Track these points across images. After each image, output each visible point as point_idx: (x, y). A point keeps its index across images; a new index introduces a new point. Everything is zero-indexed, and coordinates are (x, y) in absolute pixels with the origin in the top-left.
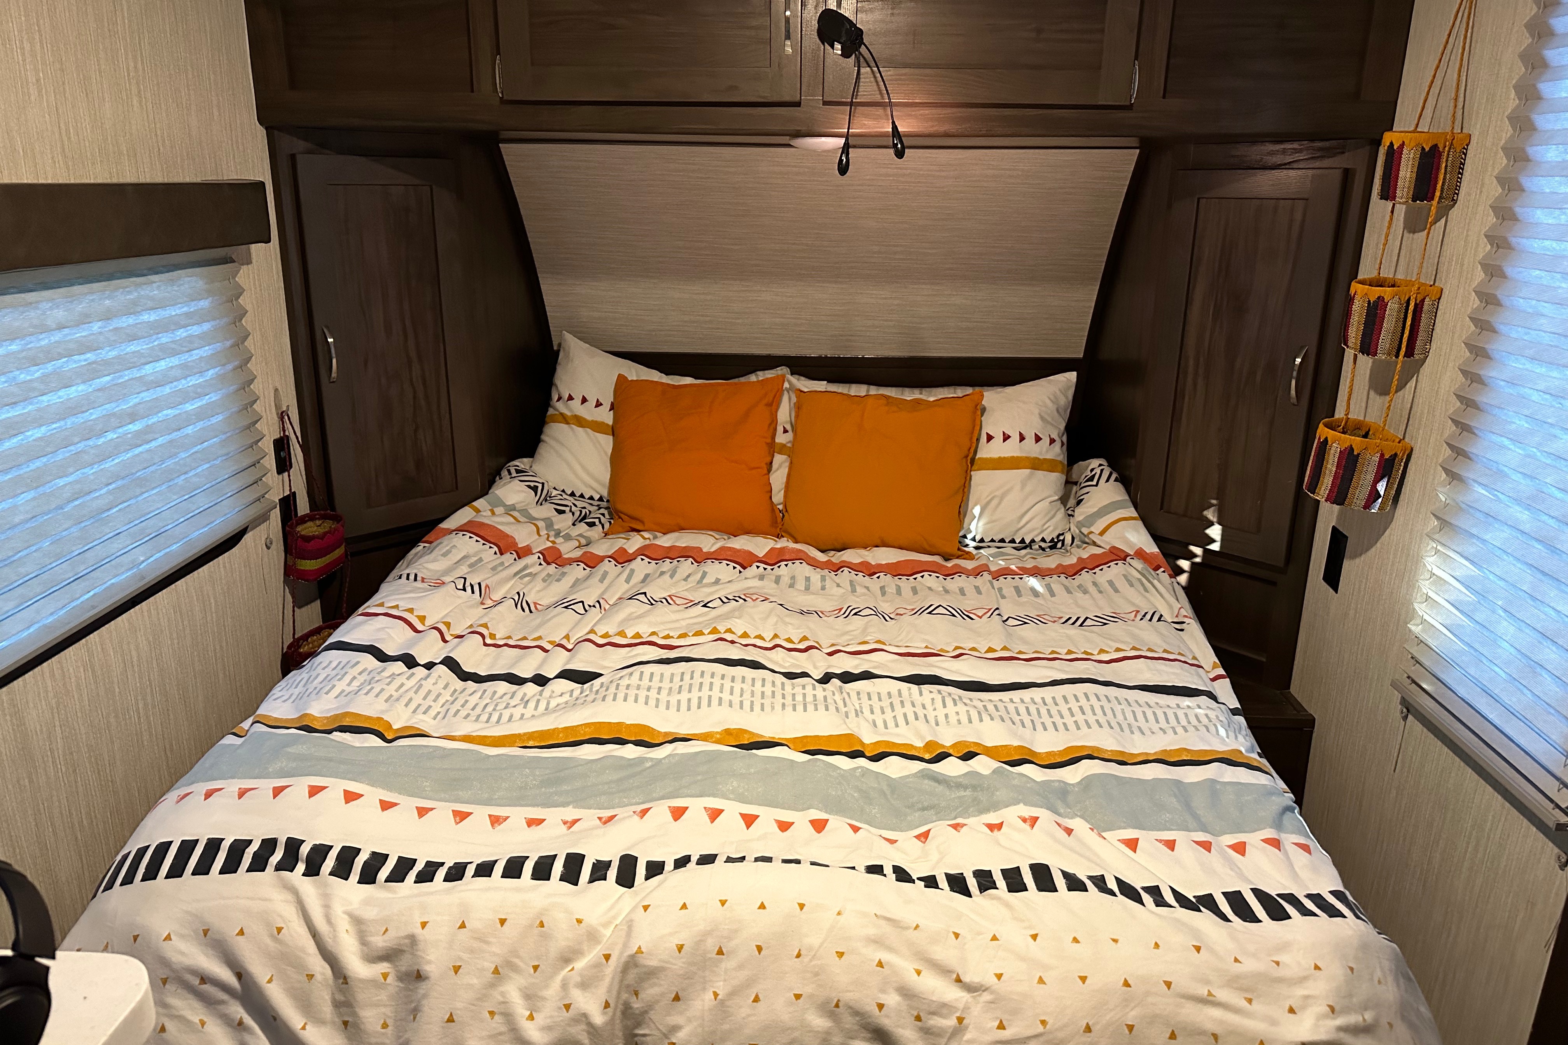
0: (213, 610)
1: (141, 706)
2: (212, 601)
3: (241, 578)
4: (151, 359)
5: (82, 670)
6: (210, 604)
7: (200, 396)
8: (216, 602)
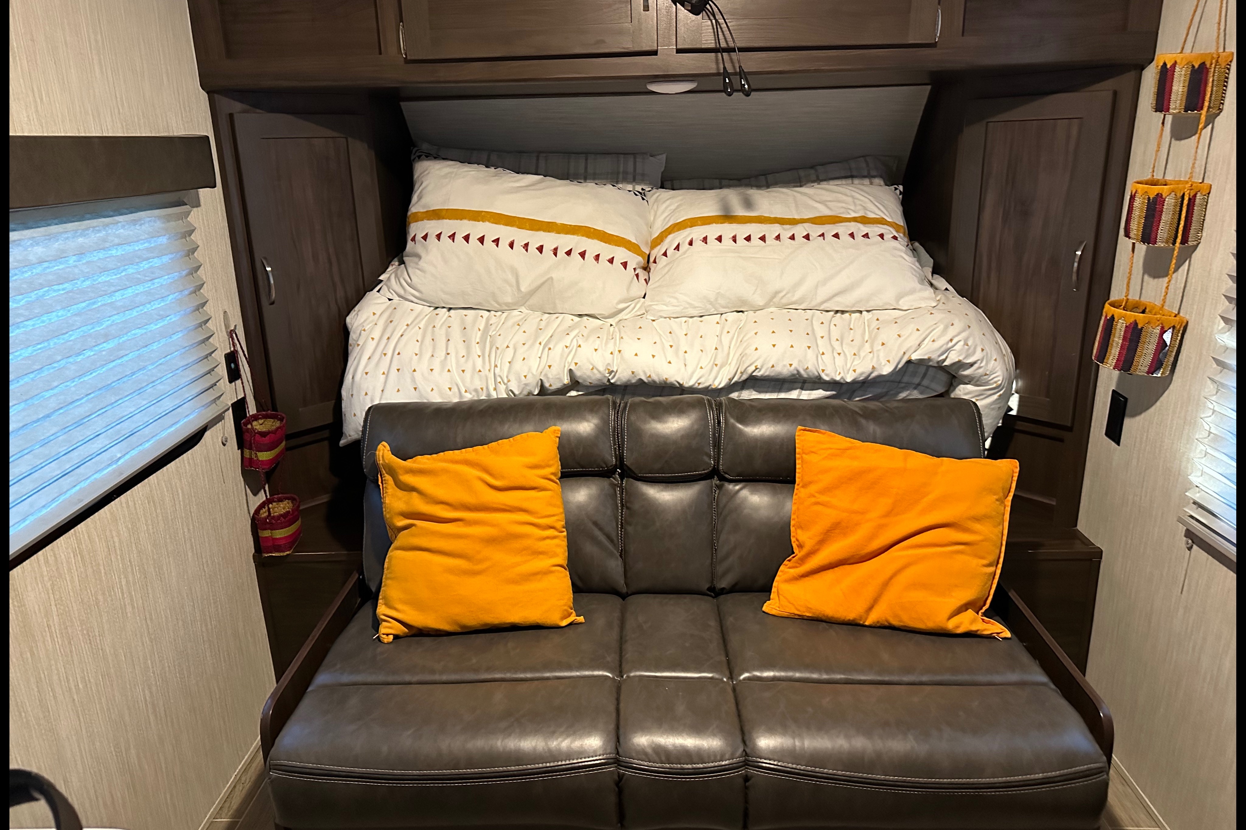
0: (181, 499)
1: (124, 583)
2: (180, 491)
3: (202, 470)
4: (120, 288)
5: (72, 556)
6: (178, 494)
7: (162, 317)
8: (183, 492)
